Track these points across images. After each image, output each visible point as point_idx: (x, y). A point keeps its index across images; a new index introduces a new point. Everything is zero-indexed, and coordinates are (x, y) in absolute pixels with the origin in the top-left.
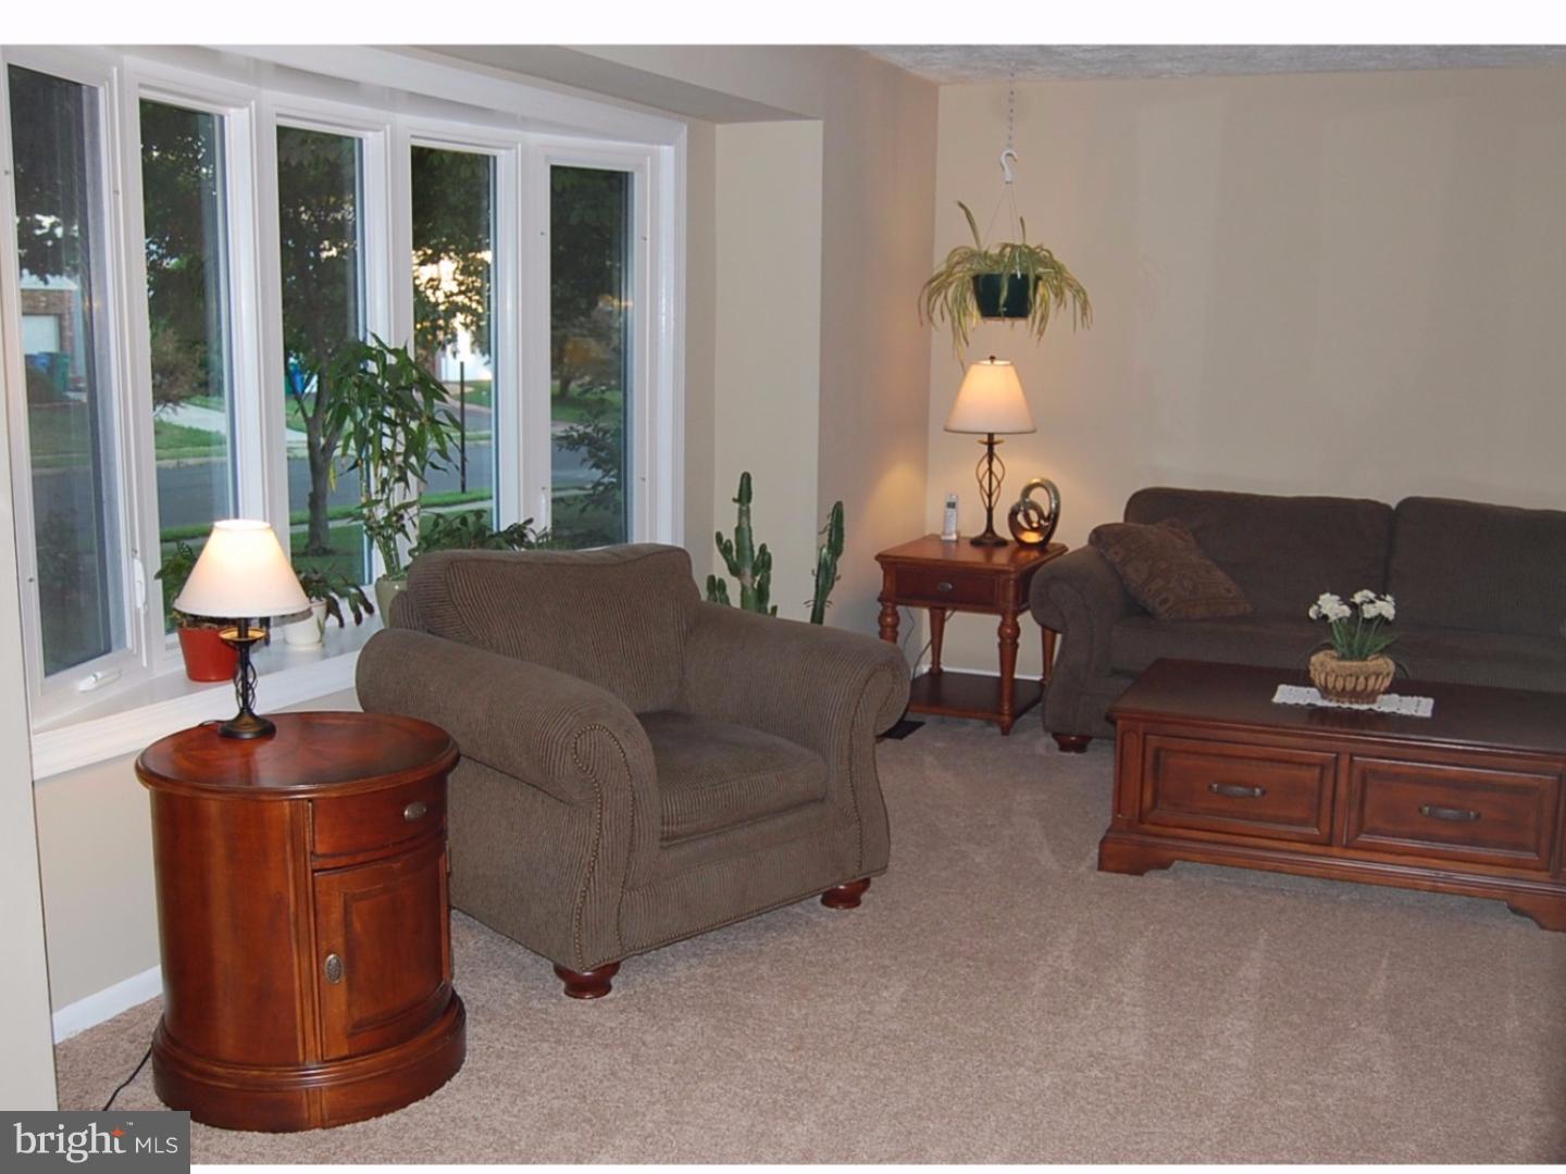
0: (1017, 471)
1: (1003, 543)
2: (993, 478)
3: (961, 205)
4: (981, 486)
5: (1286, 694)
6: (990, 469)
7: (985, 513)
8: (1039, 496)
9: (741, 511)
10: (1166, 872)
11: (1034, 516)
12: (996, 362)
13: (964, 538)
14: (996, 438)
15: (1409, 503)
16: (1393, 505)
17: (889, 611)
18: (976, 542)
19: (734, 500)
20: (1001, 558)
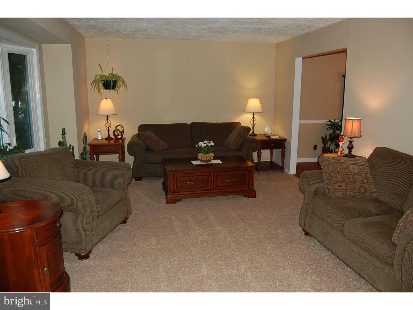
0: (114, 123)
1: (112, 139)
2: (109, 124)
3: (99, 64)
4: (106, 126)
5: (195, 163)
6: (108, 122)
7: (107, 132)
8: (119, 128)
9: (63, 137)
10: (180, 202)
11: (118, 132)
12: (107, 99)
13: (103, 138)
14: (109, 116)
15: (193, 124)
16: (190, 124)
17: (92, 156)
18: (106, 139)
19: (61, 135)
20: (112, 142)
